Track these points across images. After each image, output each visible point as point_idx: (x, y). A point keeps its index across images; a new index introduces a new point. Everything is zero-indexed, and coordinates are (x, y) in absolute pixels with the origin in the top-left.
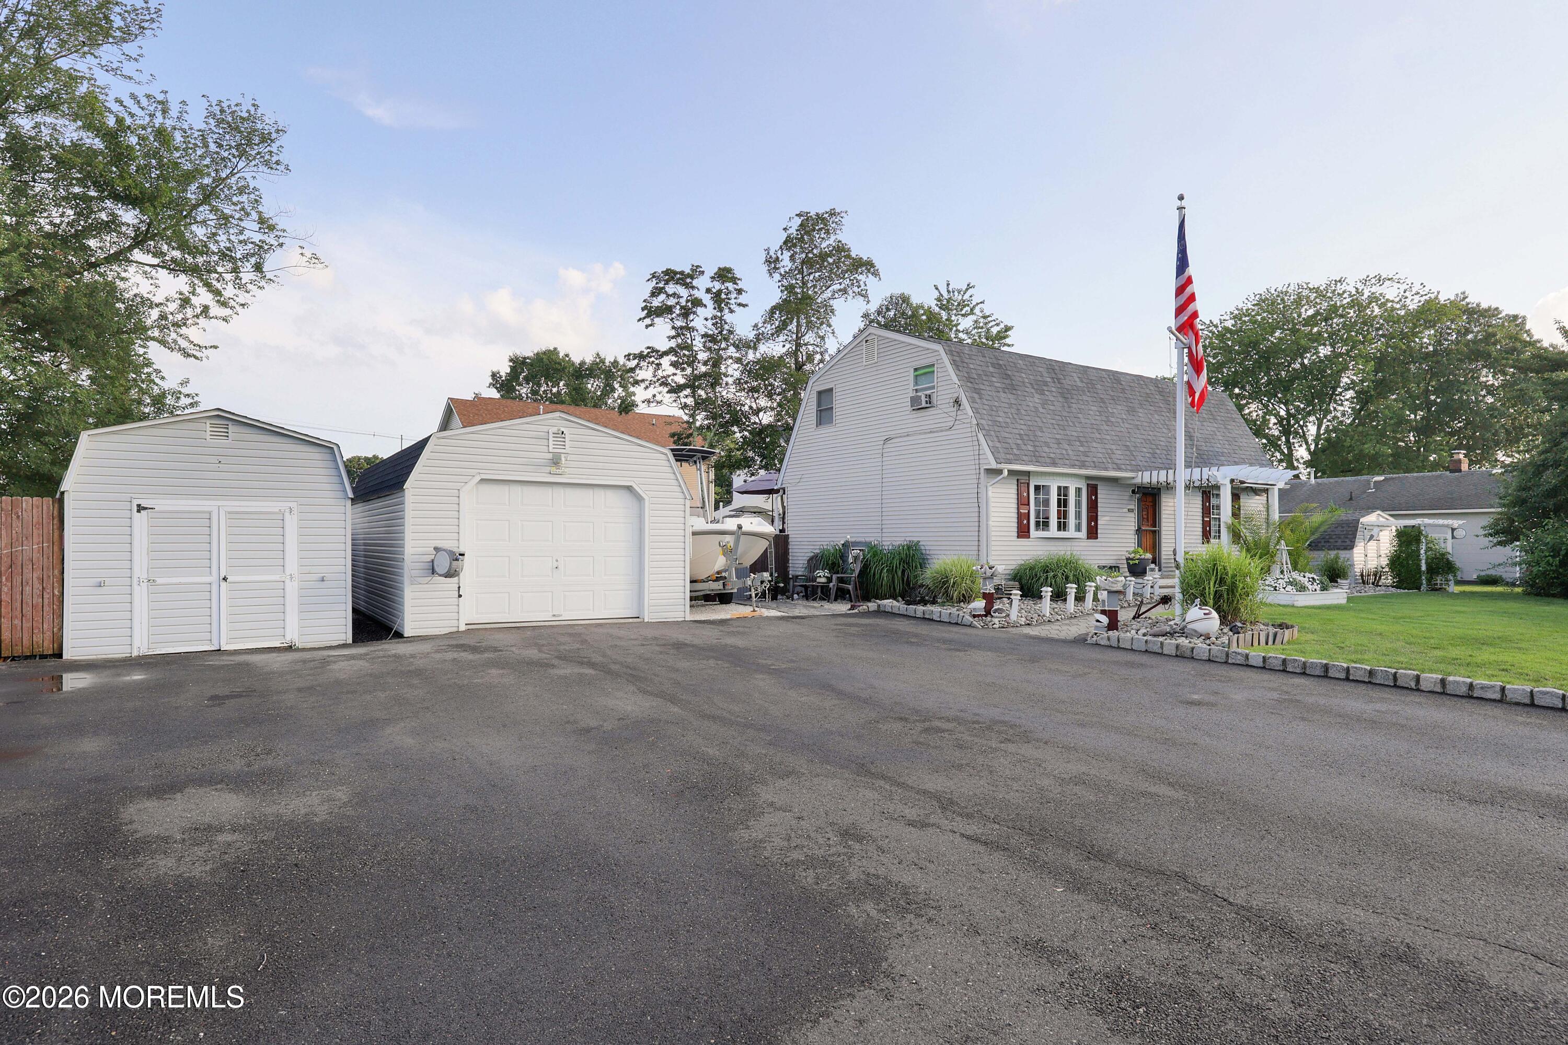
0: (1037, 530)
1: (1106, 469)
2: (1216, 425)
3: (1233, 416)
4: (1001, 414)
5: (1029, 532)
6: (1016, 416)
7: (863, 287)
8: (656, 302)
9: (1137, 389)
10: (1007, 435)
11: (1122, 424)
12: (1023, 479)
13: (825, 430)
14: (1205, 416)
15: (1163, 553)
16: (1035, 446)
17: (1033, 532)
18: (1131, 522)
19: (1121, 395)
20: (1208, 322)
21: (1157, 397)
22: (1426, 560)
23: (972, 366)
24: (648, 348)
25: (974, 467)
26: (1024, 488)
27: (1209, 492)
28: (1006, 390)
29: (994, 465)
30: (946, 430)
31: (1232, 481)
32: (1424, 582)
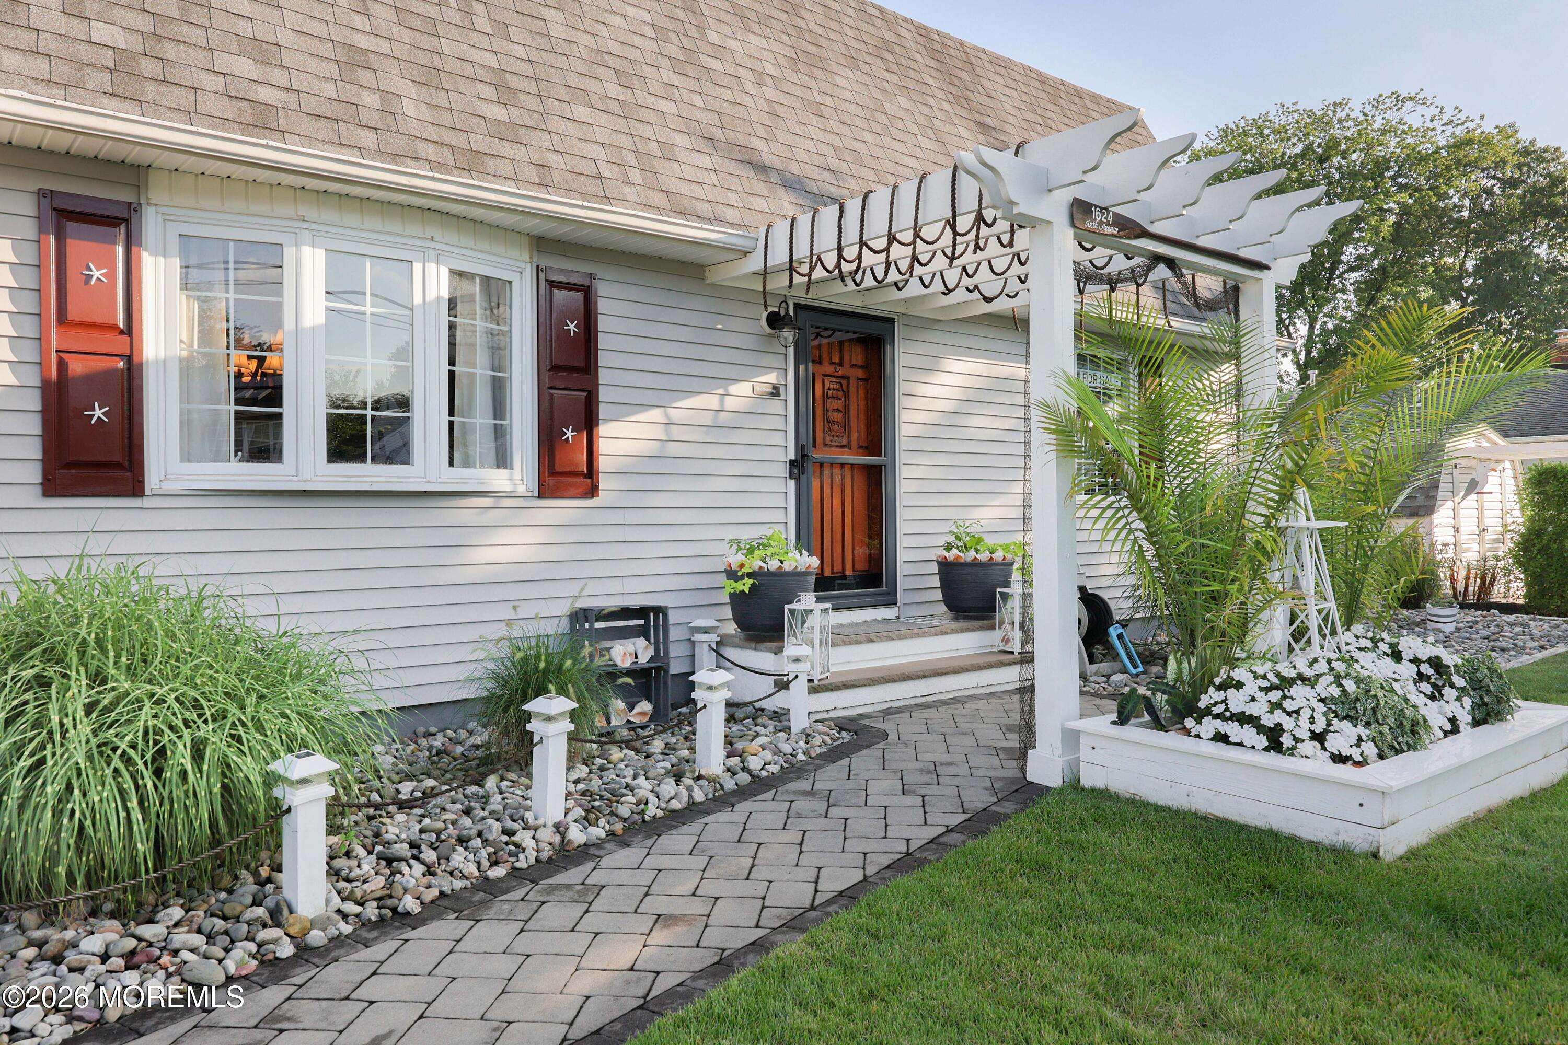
11: (748, 86)
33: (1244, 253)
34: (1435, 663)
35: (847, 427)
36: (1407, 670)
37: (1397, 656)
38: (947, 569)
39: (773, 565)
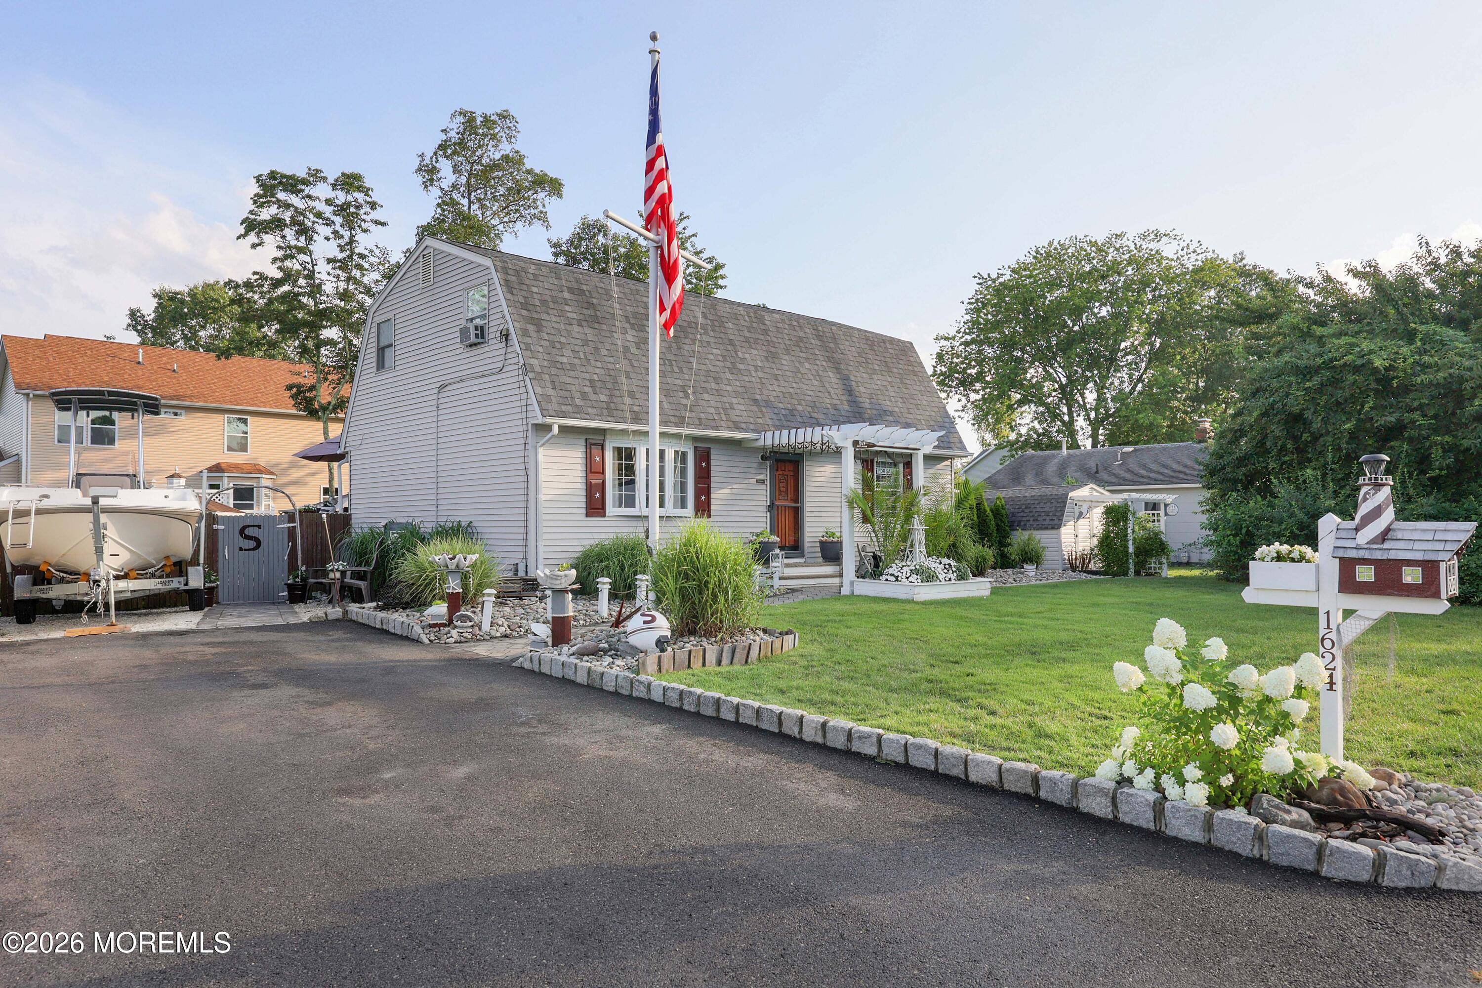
0: (614, 507)
1: (716, 428)
2: (889, 379)
3: (916, 369)
4: (567, 352)
5: (603, 507)
6: (590, 357)
7: (541, 208)
8: (266, 214)
9: (786, 331)
10: (569, 380)
11: (753, 373)
12: (598, 438)
13: (385, 376)
14: (876, 367)
15: (807, 535)
16: (611, 396)
17: (611, 508)
18: (762, 496)
19: (762, 337)
20: (986, 276)
21: (813, 341)
22: (1134, 539)
23: (535, 290)
24: (255, 273)
25: (520, 422)
26: (596, 451)
27: (872, 461)
28: (584, 323)
29: (540, 420)
30: (497, 373)
31: (855, 443)
32: (1131, 566)
33: (910, 446)
34: (950, 565)
35: (787, 493)
36: (942, 566)
37: (940, 563)
38: (823, 544)
39: (766, 539)
